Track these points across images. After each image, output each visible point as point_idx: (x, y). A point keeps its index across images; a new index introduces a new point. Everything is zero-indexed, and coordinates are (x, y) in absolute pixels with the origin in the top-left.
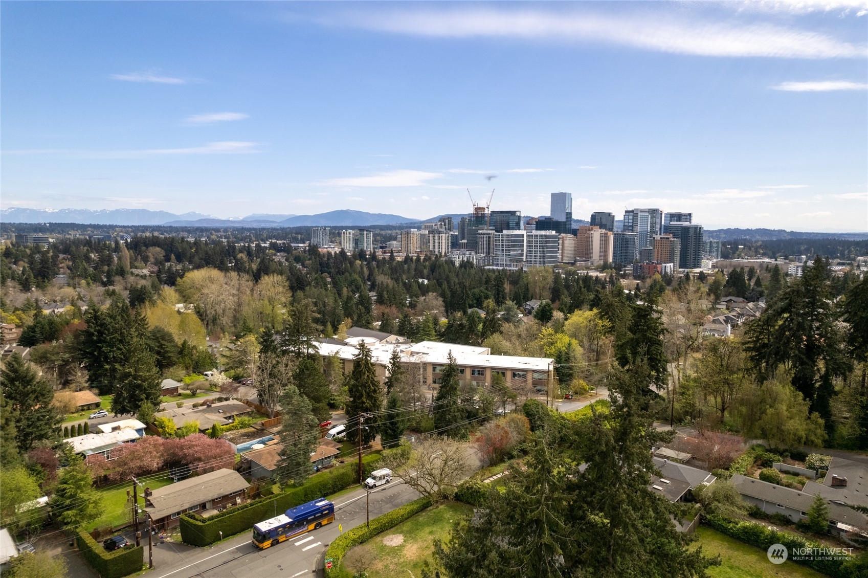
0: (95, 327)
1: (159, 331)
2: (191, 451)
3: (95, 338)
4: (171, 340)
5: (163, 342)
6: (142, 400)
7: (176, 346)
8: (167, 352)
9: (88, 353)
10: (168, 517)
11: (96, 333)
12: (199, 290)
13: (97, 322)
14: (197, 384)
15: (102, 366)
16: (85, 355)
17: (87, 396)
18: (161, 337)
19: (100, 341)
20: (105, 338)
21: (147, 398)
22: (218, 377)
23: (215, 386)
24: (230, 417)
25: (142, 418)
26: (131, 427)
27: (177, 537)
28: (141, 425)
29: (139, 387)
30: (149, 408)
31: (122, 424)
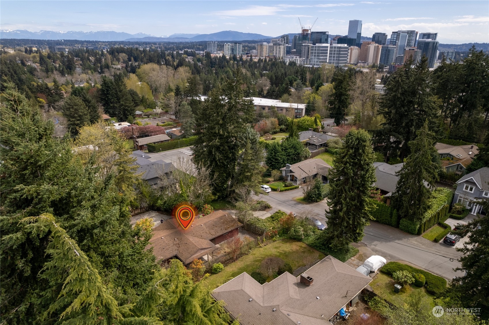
0: (105, 87)
1: (131, 91)
2: (149, 130)
3: (105, 92)
4: (137, 95)
5: (134, 96)
6: (128, 115)
7: (139, 98)
8: (136, 100)
10: (143, 145)
13: (105, 85)
14: (150, 112)
15: (109, 105)
17: (105, 116)
18: (133, 93)
20: (110, 92)
21: (130, 114)
22: (159, 110)
23: (157, 114)
24: (164, 123)
25: (129, 122)
26: (125, 124)
27: (147, 151)
28: (129, 124)
29: (127, 110)
30: (131, 118)
31: (122, 123)
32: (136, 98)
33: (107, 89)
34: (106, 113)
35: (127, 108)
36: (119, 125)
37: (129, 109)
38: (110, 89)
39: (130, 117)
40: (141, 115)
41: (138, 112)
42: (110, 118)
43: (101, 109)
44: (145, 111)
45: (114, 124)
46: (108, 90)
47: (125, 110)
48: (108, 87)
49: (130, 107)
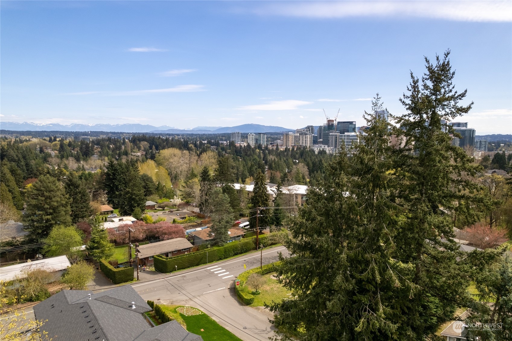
0: (111, 171)
1: (145, 176)
2: (161, 229)
3: (111, 177)
4: (152, 182)
5: (148, 183)
6: (135, 207)
7: (154, 185)
8: (149, 188)
9: (108, 185)
10: (147, 258)
11: (112, 174)
12: (168, 160)
13: (112, 168)
14: (165, 203)
15: (115, 193)
16: (106, 186)
17: (107, 208)
18: (146, 179)
19: (114, 179)
20: (117, 177)
21: (138, 206)
22: (177, 201)
23: (175, 205)
24: (183, 218)
25: (135, 216)
26: (129, 220)
27: (153, 269)
28: (134, 219)
29: (134, 199)
30: (139, 211)
31: (125, 218)
32: (150, 185)
34: (109, 204)
35: (134, 197)
36: (120, 220)
37: (137, 198)
39: (137, 210)
40: (154, 206)
41: (149, 203)
42: (112, 209)
43: (104, 198)
44: (160, 201)
45: (114, 219)
47: (131, 199)
49: (138, 196)
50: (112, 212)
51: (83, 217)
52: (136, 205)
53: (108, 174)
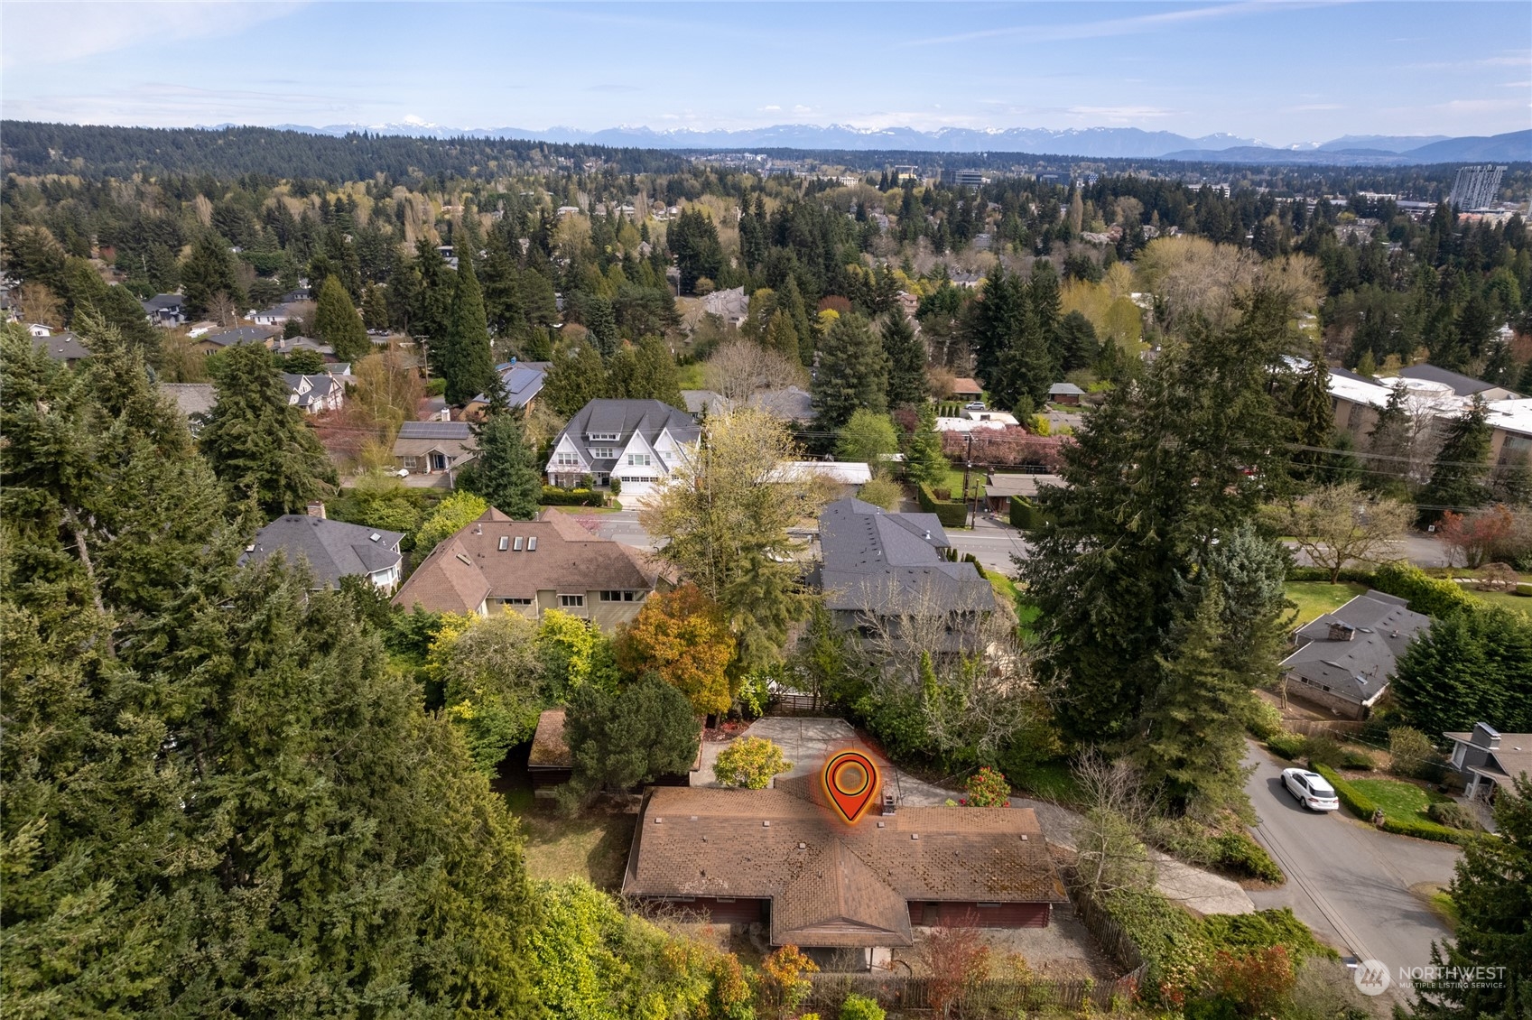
0: (993, 299)
1: (1075, 318)
3: (991, 313)
4: (1090, 334)
5: (1079, 335)
6: (1023, 394)
7: (1095, 343)
8: (1080, 349)
9: (981, 333)
10: (1004, 498)
11: (993, 307)
12: (1165, 270)
13: (997, 293)
15: (994, 353)
16: (977, 333)
17: (969, 385)
20: (1003, 315)
21: (1029, 393)
25: (1017, 415)
26: (1002, 420)
27: (1007, 519)
28: (1013, 421)
29: (1023, 376)
30: (1028, 404)
31: (994, 415)
32: (1084, 342)
33: (997, 306)
34: (977, 376)
35: (1023, 370)
36: (983, 418)
37: (1030, 374)
38: (1008, 305)
39: (1026, 401)
40: (1076, 398)
41: (1065, 388)
42: (980, 391)
43: (970, 360)
44: (1094, 387)
45: (972, 414)
46: (998, 308)
47: (1017, 374)
48: (1003, 298)
49: (1034, 369)
50: (978, 397)
51: (908, 401)
52: (1025, 389)
53: (984, 307)
